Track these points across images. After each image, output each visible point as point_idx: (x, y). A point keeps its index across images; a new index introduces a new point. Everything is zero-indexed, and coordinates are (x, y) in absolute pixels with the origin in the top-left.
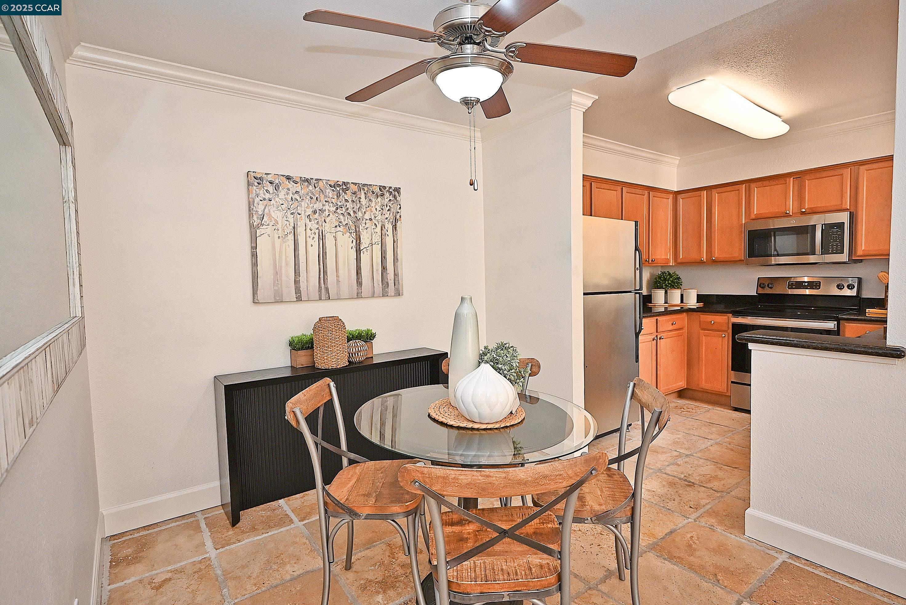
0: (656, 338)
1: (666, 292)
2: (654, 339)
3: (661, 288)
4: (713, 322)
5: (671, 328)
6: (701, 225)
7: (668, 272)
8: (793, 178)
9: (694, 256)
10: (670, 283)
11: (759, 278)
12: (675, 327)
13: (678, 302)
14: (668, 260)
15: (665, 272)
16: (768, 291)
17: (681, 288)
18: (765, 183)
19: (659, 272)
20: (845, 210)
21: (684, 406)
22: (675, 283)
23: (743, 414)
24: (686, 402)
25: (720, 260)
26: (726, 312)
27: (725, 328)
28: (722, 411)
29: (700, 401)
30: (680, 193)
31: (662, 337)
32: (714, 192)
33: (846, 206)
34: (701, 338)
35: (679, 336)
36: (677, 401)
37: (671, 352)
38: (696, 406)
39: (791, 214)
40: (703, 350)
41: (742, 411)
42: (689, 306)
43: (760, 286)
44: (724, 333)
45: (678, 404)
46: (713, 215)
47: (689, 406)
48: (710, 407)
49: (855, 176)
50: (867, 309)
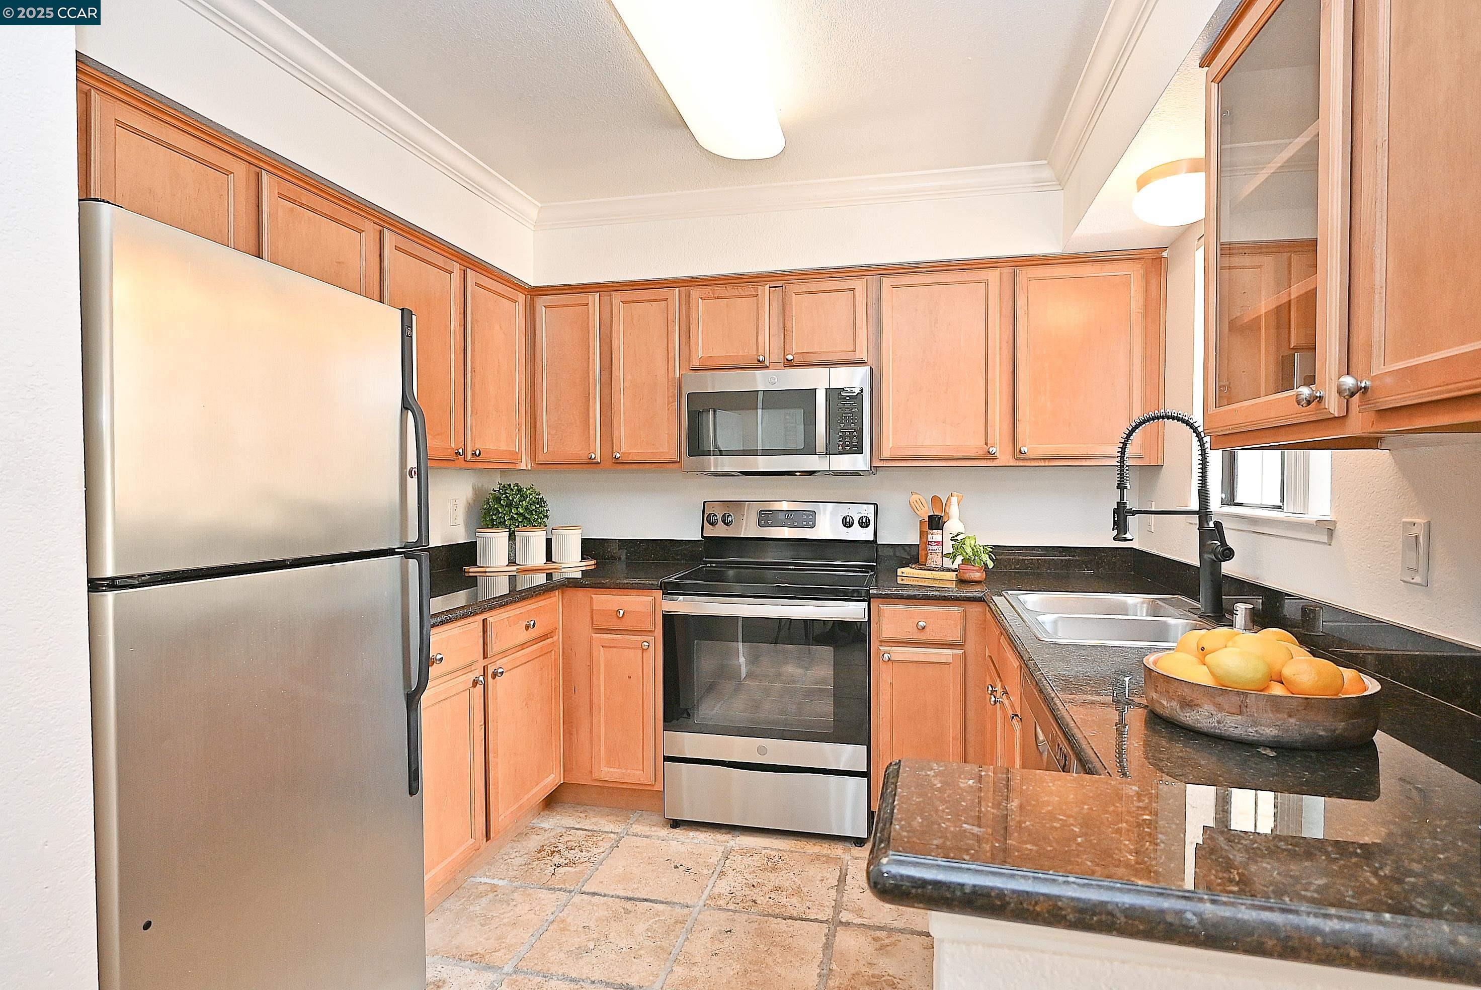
0: (481, 678)
1: (512, 537)
2: (475, 683)
3: (501, 524)
4: (622, 612)
5: (524, 636)
6: (589, 373)
7: (517, 485)
8: (770, 287)
9: (574, 449)
10: (521, 514)
11: (705, 502)
12: (533, 633)
13: (539, 559)
14: (514, 458)
15: (510, 485)
16: (720, 531)
17: (546, 526)
18: (720, 290)
19: (493, 484)
20: (861, 363)
21: (560, 841)
22: (534, 513)
23: (692, 834)
24: (563, 822)
25: (630, 459)
26: (651, 587)
27: (648, 626)
28: (647, 837)
29: (597, 809)
30: (541, 293)
31: (500, 670)
32: (617, 298)
33: (861, 355)
34: (595, 653)
35: (544, 654)
36: (543, 826)
37: (525, 703)
38: (589, 831)
39: (767, 363)
40: (601, 682)
41: (688, 825)
42: (563, 570)
43: (708, 519)
44: (646, 638)
45: (547, 835)
46: (615, 352)
47: (571, 838)
48: (619, 828)
49: (875, 296)
50: (899, 569)
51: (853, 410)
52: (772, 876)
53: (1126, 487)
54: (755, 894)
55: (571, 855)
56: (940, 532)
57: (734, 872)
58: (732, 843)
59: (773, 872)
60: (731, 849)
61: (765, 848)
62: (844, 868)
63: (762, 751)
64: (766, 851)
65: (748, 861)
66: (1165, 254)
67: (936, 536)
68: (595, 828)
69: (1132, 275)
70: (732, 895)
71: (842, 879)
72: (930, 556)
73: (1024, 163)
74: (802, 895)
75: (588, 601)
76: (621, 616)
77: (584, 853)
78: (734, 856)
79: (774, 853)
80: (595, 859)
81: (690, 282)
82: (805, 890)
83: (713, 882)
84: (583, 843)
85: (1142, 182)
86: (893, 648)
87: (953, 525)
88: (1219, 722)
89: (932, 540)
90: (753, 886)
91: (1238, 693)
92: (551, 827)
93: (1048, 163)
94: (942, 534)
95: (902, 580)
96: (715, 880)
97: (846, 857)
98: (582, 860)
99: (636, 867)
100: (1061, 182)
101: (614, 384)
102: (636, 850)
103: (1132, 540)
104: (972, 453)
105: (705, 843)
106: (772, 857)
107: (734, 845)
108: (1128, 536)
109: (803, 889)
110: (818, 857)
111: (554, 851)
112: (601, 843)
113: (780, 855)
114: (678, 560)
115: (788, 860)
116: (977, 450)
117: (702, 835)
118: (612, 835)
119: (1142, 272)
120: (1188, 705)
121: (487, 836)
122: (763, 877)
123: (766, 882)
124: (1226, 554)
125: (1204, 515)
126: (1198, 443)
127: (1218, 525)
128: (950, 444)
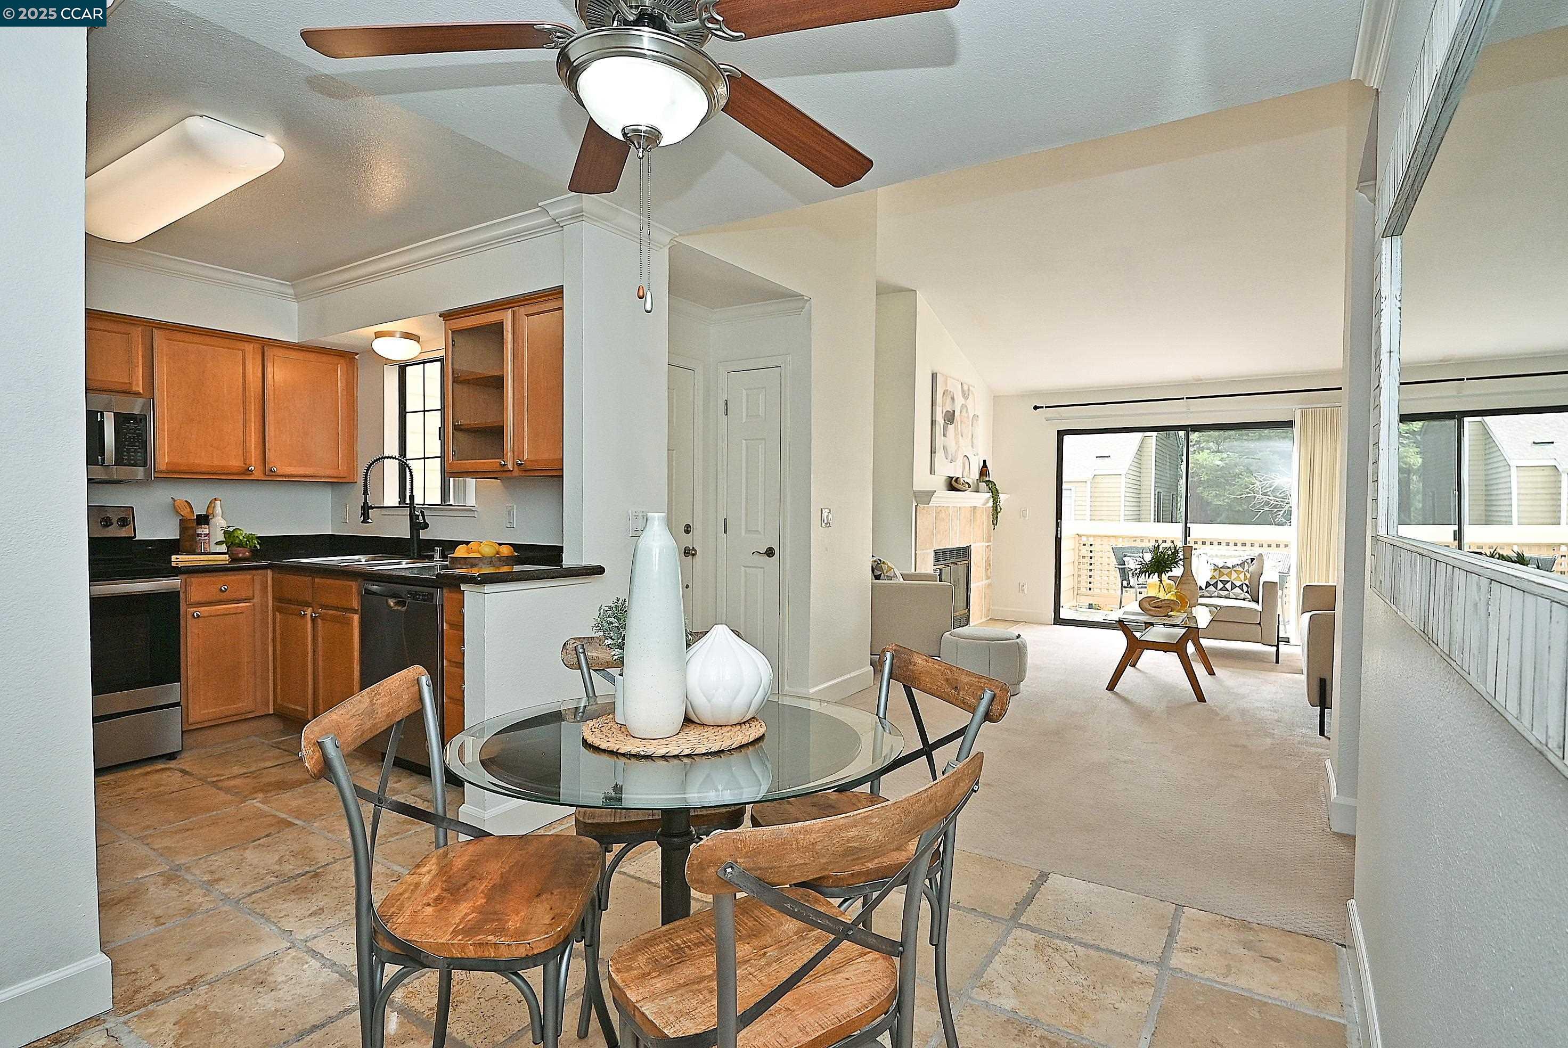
49: (148, 343)
50: (172, 557)
51: (138, 432)
53: (368, 495)
56: (208, 526)
62: (177, 769)
66: (355, 357)
67: (203, 530)
69: (338, 367)
72: (199, 544)
73: (278, 281)
86: (200, 608)
87: (219, 522)
89: (200, 532)
93: (292, 285)
94: (210, 528)
95: (179, 564)
97: (171, 766)
100: (297, 298)
104: (234, 470)
108: (369, 521)
110: (148, 772)
116: (238, 468)
119: (345, 365)
124: (426, 526)
125: (412, 506)
126: (408, 470)
127: (422, 513)
128: (216, 462)
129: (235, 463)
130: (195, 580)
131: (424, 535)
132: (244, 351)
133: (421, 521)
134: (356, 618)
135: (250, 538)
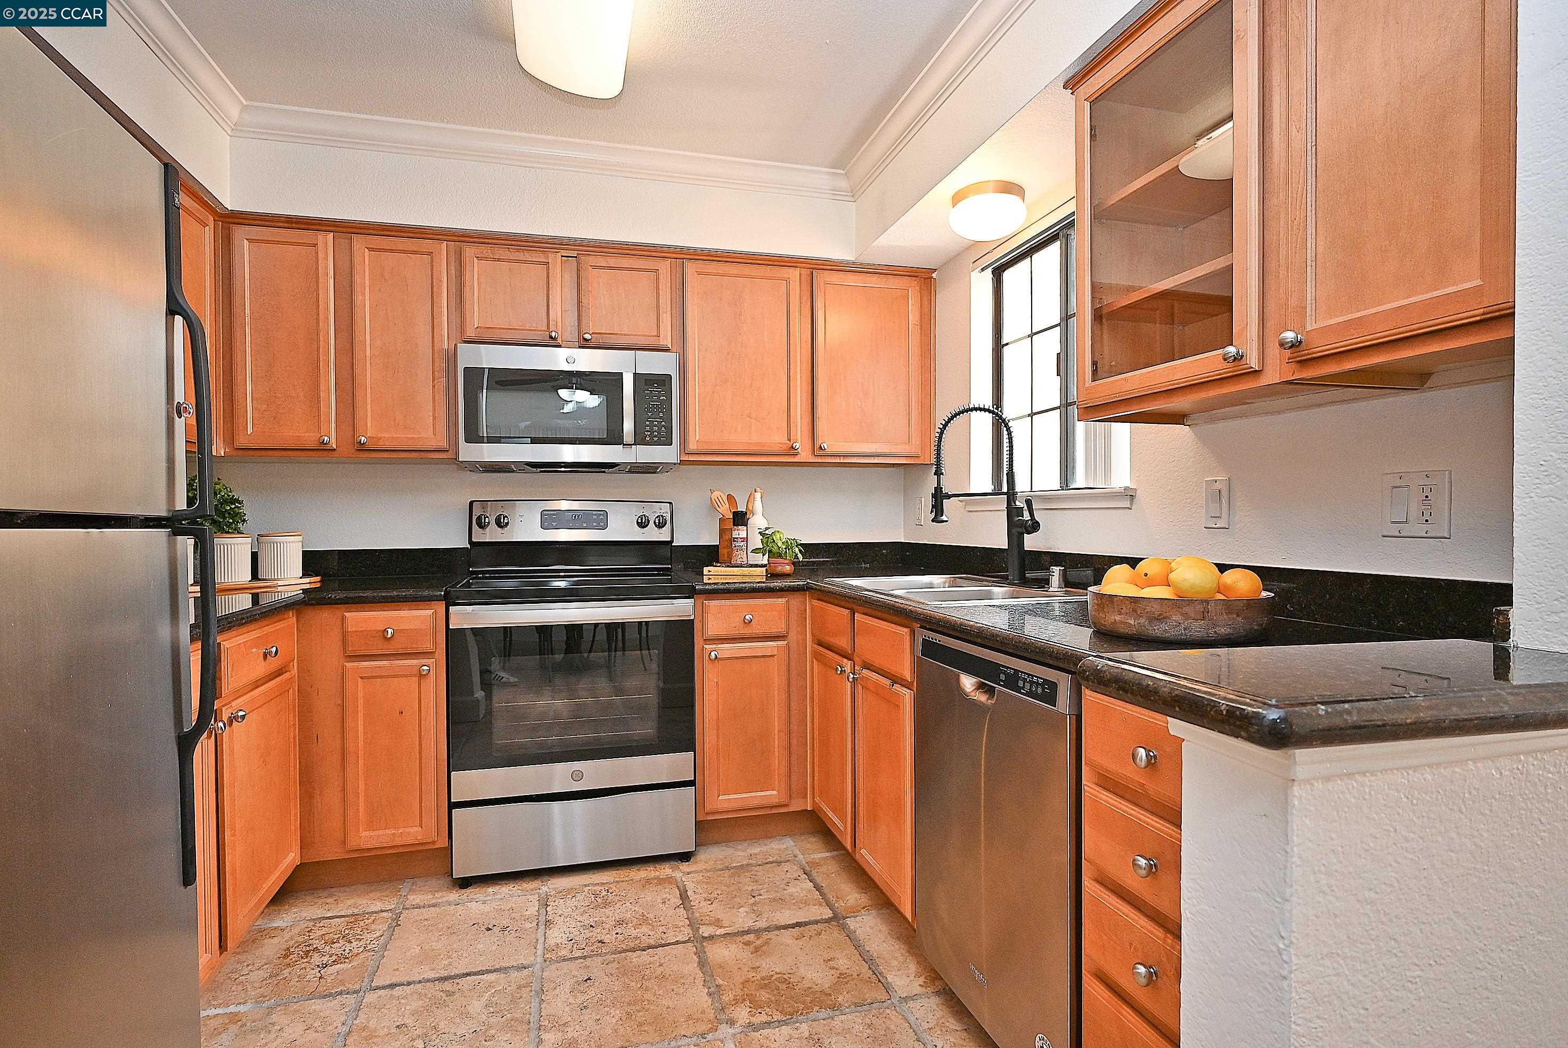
4: (390, 630)
5: (261, 668)
6: (318, 334)
8: (562, 256)
9: (296, 429)
11: (472, 502)
12: (270, 665)
13: (243, 574)
16: (492, 535)
20: (667, 350)
21: (311, 937)
22: (227, 515)
23: (490, 890)
24: (304, 914)
25: (381, 445)
26: (431, 599)
27: (428, 646)
28: (434, 906)
29: (347, 889)
30: (240, 221)
31: (241, 713)
32: (359, 243)
33: (666, 341)
34: (349, 685)
35: (282, 692)
36: (275, 925)
37: (262, 759)
38: (347, 916)
39: (559, 341)
40: (359, 725)
41: (481, 882)
42: (280, 589)
43: (476, 521)
44: (424, 661)
45: (287, 935)
46: (358, 311)
47: (324, 931)
48: (391, 904)
49: (679, 280)
50: (705, 568)
51: (662, 398)
52: (607, 911)
53: (942, 474)
54: (597, 934)
55: (337, 948)
56: (745, 528)
57: (562, 918)
58: (544, 889)
59: (607, 907)
60: (547, 895)
61: (585, 886)
62: (680, 885)
63: (577, 776)
64: (588, 888)
65: (571, 903)
66: (934, 275)
67: (740, 532)
68: (356, 911)
69: (910, 290)
70: (572, 942)
71: (684, 896)
72: (735, 553)
73: (827, 170)
74: (650, 922)
75: (339, 622)
76: (389, 636)
77: (354, 944)
78: (555, 902)
79: (598, 888)
80: (374, 946)
81: (462, 236)
82: (651, 916)
83: (543, 934)
84: (347, 932)
85: (957, 198)
86: (719, 646)
87: (758, 521)
88: (1185, 629)
89: (737, 536)
90: (591, 926)
91: (1202, 601)
92: (289, 924)
93: (845, 174)
94: (747, 530)
95: (709, 579)
96: (543, 932)
97: (678, 875)
98: (355, 951)
99: (437, 942)
100: (854, 194)
101: (357, 349)
102: (426, 923)
103: (947, 521)
104: (776, 449)
105: (511, 896)
106: (598, 892)
107: (548, 890)
108: (944, 518)
109: (648, 916)
110: (648, 881)
111: (308, 951)
112: (373, 927)
113: (606, 888)
114: (433, 573)
115: (617, 891)
116: (781, 445)
117: (504, 889)
118: (384, 914)
119: (918, 288)
120: (1158, 619)
121: (220, 947)
122: (598, 915)
123: (604, 919)
124: (1034, 527)
125: (1011, 495)
126: (1005, 433)
127: (1029, 502)
128: (755, 439)
129: (777, 439)
130: (714, 604)
131: (1031, 542)
132: (787, 280)
133: (1027, 516)
134: (907, 696)
135: (789, 545)
